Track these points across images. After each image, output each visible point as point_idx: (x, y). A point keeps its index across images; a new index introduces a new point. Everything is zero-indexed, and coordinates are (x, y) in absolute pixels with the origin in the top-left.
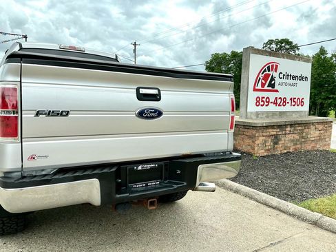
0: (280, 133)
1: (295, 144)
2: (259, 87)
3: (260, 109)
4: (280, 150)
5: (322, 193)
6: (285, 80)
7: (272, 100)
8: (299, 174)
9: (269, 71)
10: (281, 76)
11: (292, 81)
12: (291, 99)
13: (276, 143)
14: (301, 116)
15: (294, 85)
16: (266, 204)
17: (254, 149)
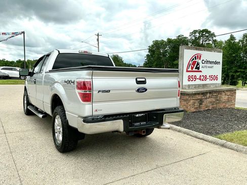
0: (203, 98)
1: (213, 104)
2: (190, 69)
3: (191, 83)
4: (203, 108)
5: (228, 131)
6: (206, 65)
7: (198, 77)
8: (215, 121)
9: (196, 59)
10: (203, 62)
11: (210, 65)
12: (210, 76)
13: (201, 104)
14: (216, 87)
15: (212, 67)
16: (196, 137)
17: (187, 108)
